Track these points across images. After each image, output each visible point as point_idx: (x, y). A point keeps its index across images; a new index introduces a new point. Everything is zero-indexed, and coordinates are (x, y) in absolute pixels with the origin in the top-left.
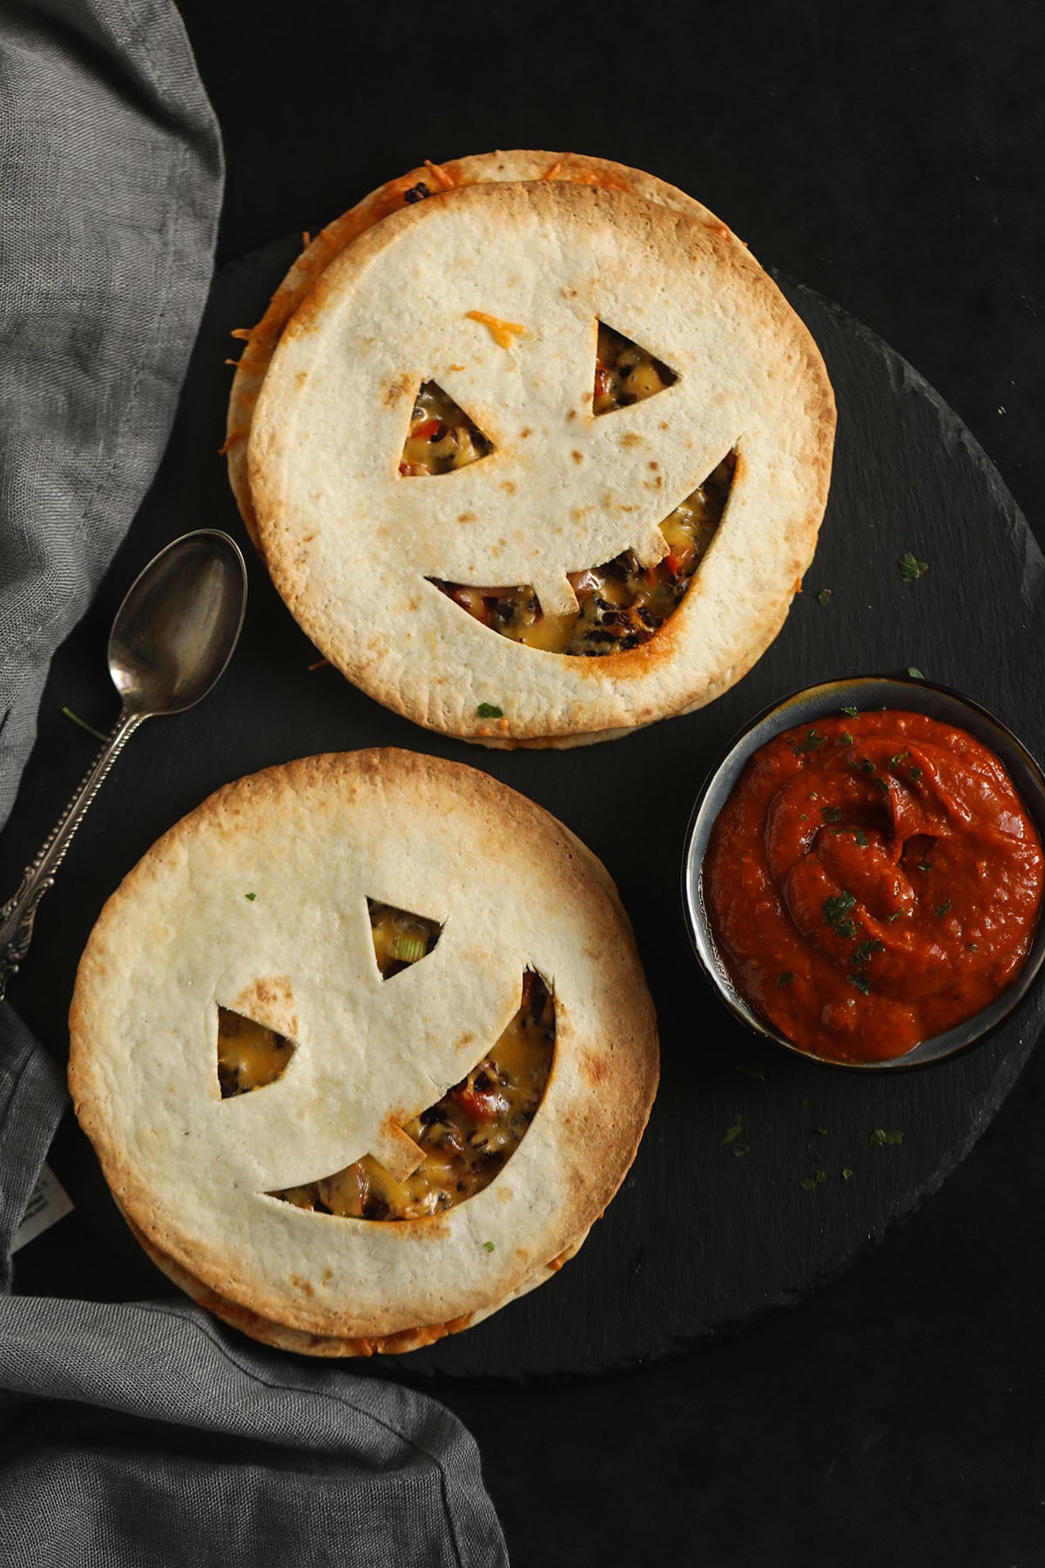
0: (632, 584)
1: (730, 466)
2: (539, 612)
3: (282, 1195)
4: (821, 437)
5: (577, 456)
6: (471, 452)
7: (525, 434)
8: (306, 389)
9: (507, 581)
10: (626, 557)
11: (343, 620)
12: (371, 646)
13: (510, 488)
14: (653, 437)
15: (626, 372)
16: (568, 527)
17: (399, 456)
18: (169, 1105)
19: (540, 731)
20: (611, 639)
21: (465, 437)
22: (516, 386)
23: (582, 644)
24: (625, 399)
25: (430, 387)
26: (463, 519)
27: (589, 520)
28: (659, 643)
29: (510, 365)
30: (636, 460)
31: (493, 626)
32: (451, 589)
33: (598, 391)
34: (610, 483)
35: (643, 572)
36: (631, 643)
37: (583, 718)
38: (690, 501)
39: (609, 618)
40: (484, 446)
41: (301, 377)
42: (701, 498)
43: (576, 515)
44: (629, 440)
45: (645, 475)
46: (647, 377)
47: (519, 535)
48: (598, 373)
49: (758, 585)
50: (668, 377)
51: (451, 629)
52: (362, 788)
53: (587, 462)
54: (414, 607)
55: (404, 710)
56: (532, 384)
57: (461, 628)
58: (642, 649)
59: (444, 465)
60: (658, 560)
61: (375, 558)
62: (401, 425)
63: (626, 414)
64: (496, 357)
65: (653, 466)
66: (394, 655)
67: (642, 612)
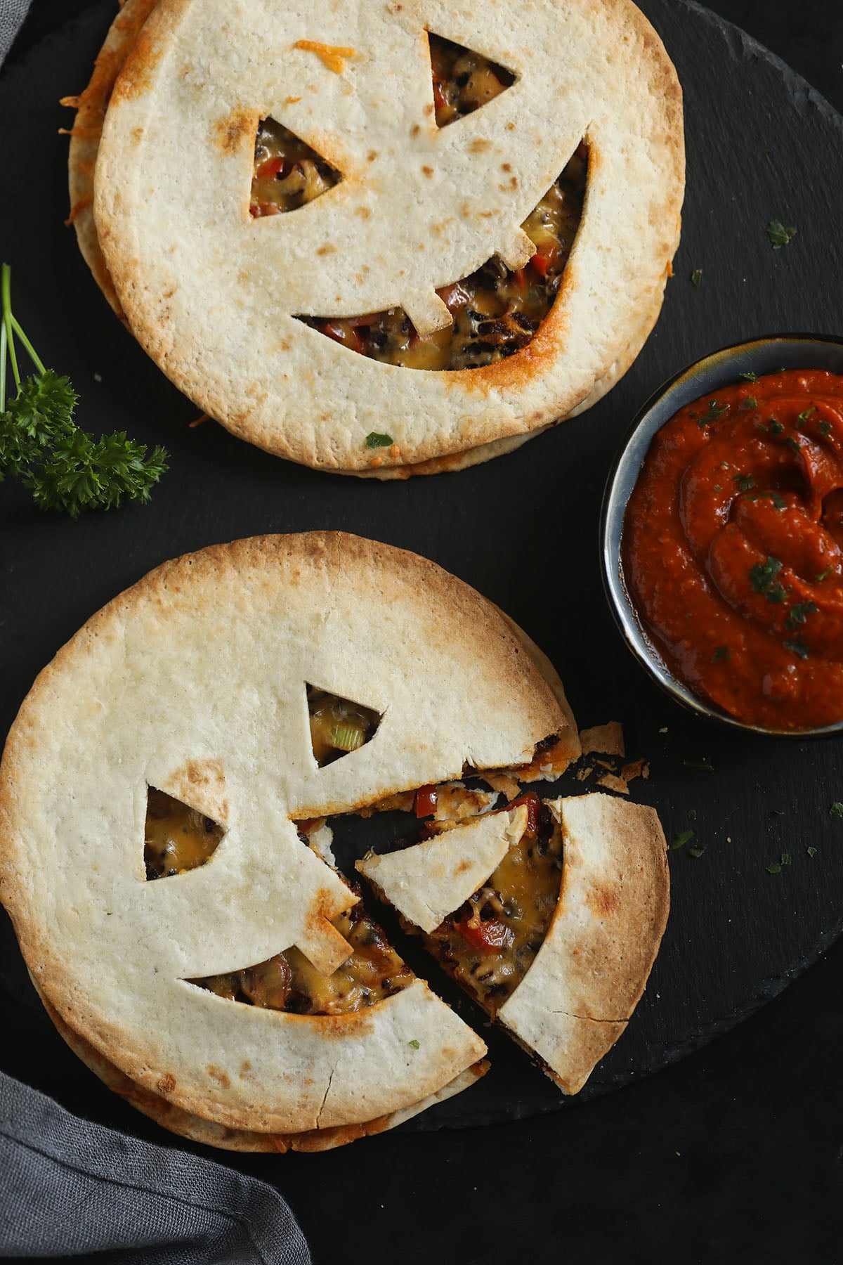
0: (502, 290)
1: (582, 159)
2: (412, 333)
3: (203, 982)
4: (670, 115)
5: (427, 171)
6: (319, 183)
7: (372, 157)
8: (143, 144)
9: (376, 307)
10: (493, 264)
11: (217, 371)
12: (249, 393)
13: (365, 213)
14: (500, 139)
15: (463, 80)
16: (429, 243)
17: (247, 198)
18: (92, 884)
19: (432, 453)
20: (490, 348)
21: (311, 170)
22: (355, 111)
23: (461, 359)
24: (467, 107)
25: (269, 124)
26: (322, 252)
27: (450, 233)
28: (540, 345)
29: (346, 90)
30: (488, 165)
31: (369, 353)
32: (321, 324)
33: (439, 104)
34: (466, 192)
35: (511, 277)
36: (511, 348)
37: (475, 431)
38: (547, 199)
39: (484, 328)
40: (331, 175)
41: (137, 133)
42: (558, 194)
43: (436, 230)
44: (477, 147)
45: (499, 178)
46: (484, 80)
47: (380, 259)
48: (436, 85)
49: (630, 274)
50: (506, 78)
51: (327, 364)
52: (306, 571)
53: (438, 175)
54: (286, 347)
55: (292, 454)
56: (371, 106)
57: (336, 360)
58: (524, 353)
59: (295, 201)
60: (525, 260)
61: (240, 304)
62: (243, 168)
63: (469, 121)
64: (330, 83)
65: (506, 168)
66: (273, 398)
67: (517, 317)
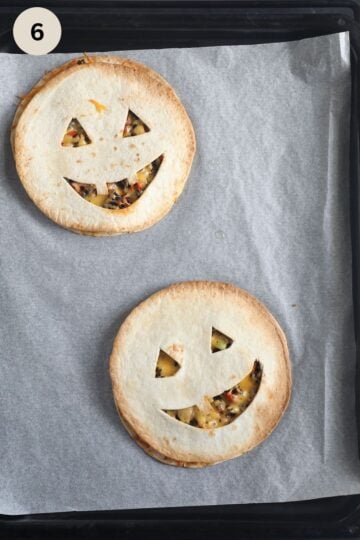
0: (126, 190)
1: (161, 158)
2: (95, 191)
4: (190, 156)
5: (115, 149)
6: (84, 142)
7: (101, 139)
8: (37, 114)
9: (88, 182)
10: (125, 181)
11: (36, 185)
12: (44, 195)
13: (94, 155)
14: (140, 146)
15: (134, 126)
16: (109, 169)
17: (62, 140)
19: (90, 229)
20: (116, 205)
21: (83, 138)
22: (101, 123)
23: (106, 205)
24: (133, 134)
25: (75, 120)
26: (78, 162)
27: (116, 167)
28: (131, 208)
29: (100, 118)
30: (133, 152)
31: (82, 195)
32: (71, 182)
33: (125, 131)
34: (124, 158)
35: (129, 186)
36: (122, 207)
37: (104, 227)
38: (147, 167)
39: (117, 199)
40: (88, 141)
41: (36, 110)
42: (151, 167)
43: (112, 166)
44: (132, 146)
45: (135, 157)
46: (140, 129)
47: (94, 170)
48: (126, 125)
49: (164, 197)
50: (147, 129)
51: (68, 194)
53: (118, 150)
54: (58, 185)
55: (50, 216)
56: (106, 124)
57: (71, 194)
58: (125, 209)
59: (76, 145)
60: (134, 183)
61: (49, 169)
62: (64, 131)
63: (132, 138)
64: (96, 115)
65: (138, 155)
66: (50, 199)
67: (127, 198)
